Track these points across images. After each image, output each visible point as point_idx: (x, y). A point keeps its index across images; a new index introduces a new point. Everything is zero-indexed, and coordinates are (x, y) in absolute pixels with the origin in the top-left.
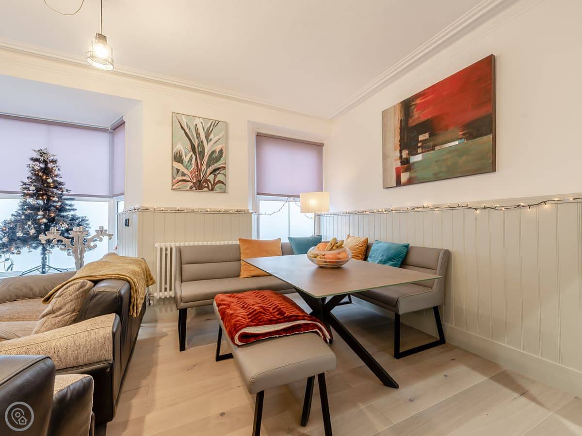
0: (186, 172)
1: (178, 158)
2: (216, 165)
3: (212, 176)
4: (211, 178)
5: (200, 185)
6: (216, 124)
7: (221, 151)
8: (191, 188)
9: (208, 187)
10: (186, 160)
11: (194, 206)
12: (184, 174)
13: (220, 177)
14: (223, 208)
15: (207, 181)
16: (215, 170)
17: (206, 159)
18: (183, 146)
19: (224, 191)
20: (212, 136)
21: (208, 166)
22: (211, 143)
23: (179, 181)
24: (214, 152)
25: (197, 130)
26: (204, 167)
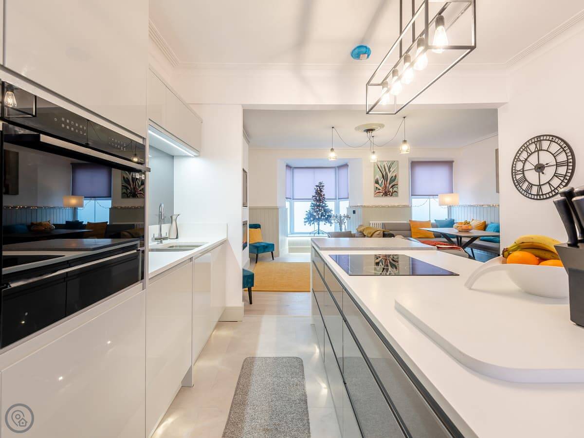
0: (380, 188)
1: (377, 182)
2: (393, 183)
3: (391, 189)
4: (391, 190)
5: (386, 194)
6: (393, 163)
7: (396, 176)
8: (382, 196)
9: (390, 194)
10: (380, 182)
11: (383, 204)
12: (379, 189)
13: (395, 189)
14: (396, 204)
15: (389, 191)
16: (392, 186)
17: (389, 181)
18: (379, 176)
19: (397, 196)
20: (391, 169)
21: (389, 184)
22: (391, 173)
23: (377, 192)
24: (392, 177)
25: (385, 168)
26: (388, 185)
